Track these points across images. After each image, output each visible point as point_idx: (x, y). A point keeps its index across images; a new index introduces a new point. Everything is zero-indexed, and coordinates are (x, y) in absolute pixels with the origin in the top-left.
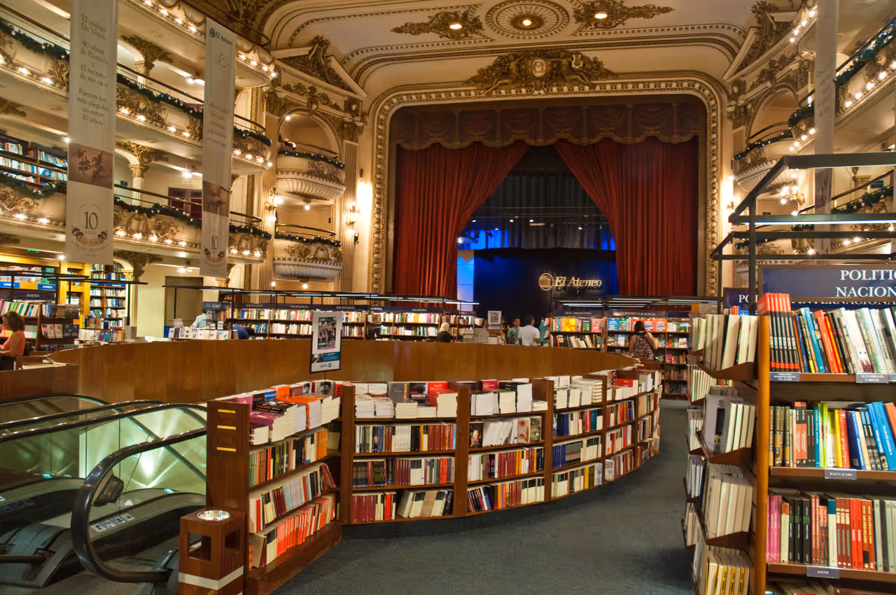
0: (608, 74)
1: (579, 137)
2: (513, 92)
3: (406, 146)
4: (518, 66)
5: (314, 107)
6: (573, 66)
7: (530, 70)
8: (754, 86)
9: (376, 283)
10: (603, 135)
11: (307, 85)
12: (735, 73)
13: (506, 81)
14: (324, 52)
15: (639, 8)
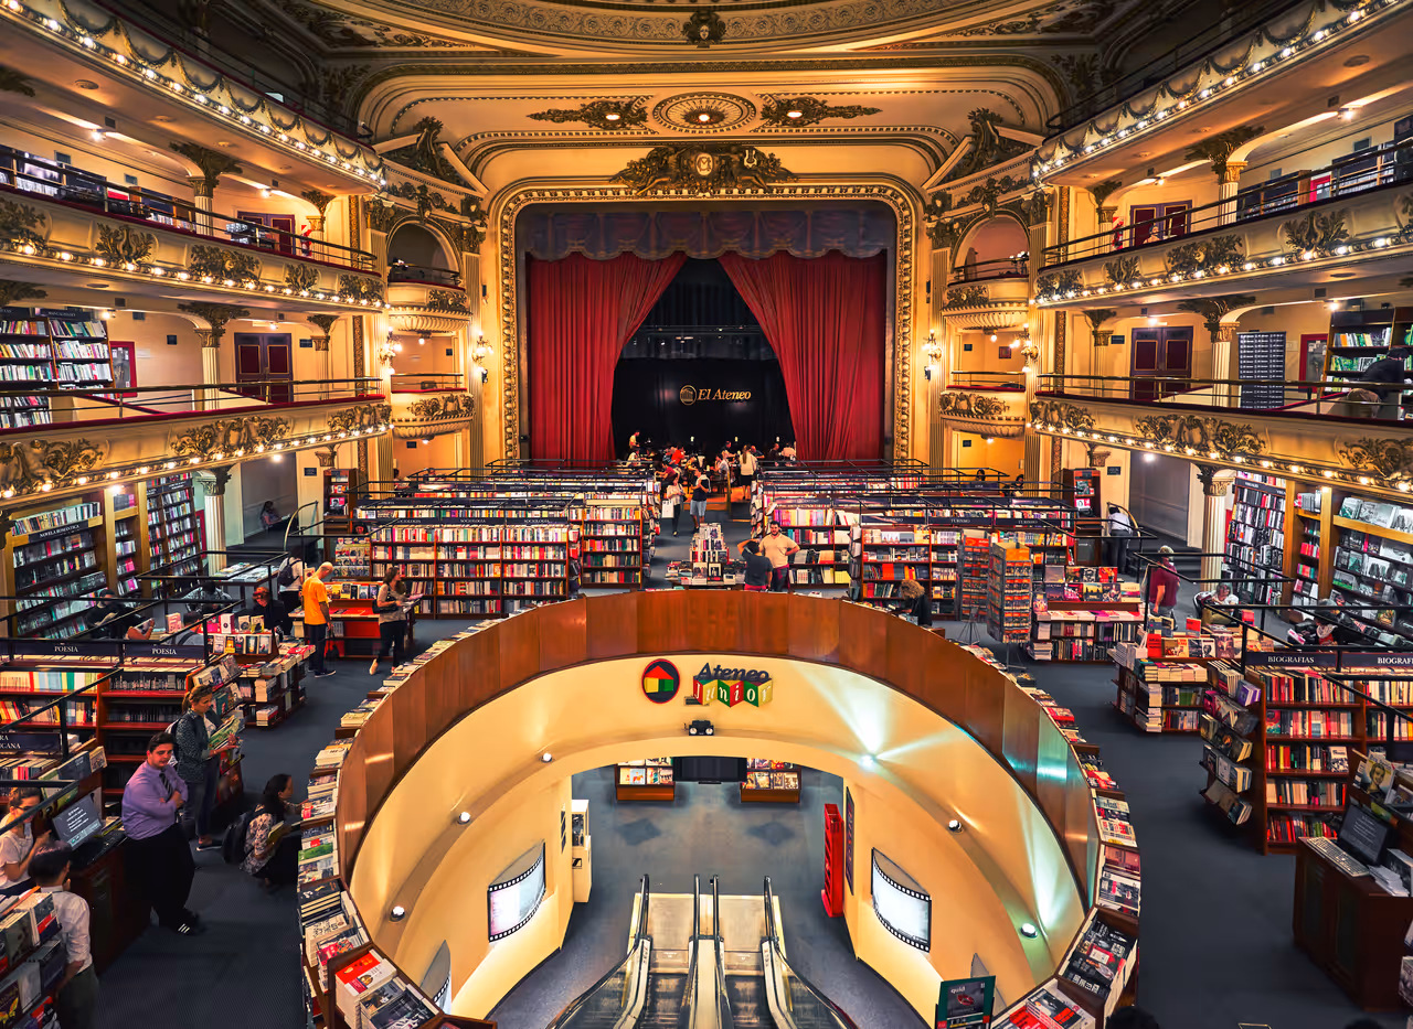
0: (787, 175)
1: (750, 249)
2: (672, 192)
3: (538, 255)
4: (679, 161)
5: (427, 213)
6: (746, 163)
7: (693, 166)
8: (962, 203)
9: (510, 426)
10: (778, 247)
11: (416, 184)
12: (939, 184)
13: (664, 179)
14: (435, 137)
15: (842, 108)
